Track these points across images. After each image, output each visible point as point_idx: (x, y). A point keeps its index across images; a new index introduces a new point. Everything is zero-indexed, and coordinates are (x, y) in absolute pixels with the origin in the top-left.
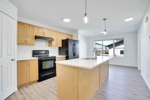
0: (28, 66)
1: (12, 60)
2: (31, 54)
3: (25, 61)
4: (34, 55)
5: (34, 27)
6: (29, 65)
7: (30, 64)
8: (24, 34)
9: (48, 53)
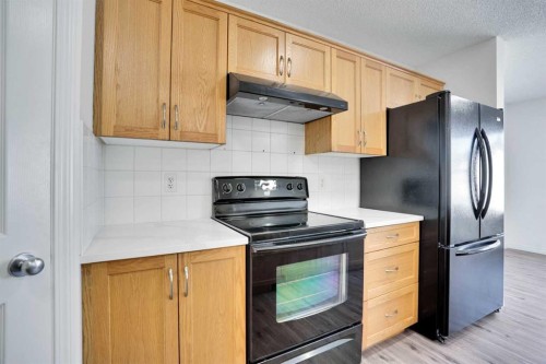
0: (170, 306)
1: (15, 268)
2: (202, 200)
3: (148, 265)
4: (223, 208)
5: (223, 17)
6: (178, 294)
7: (182, 290)
8: (158, 61)
9: (301, 193)
